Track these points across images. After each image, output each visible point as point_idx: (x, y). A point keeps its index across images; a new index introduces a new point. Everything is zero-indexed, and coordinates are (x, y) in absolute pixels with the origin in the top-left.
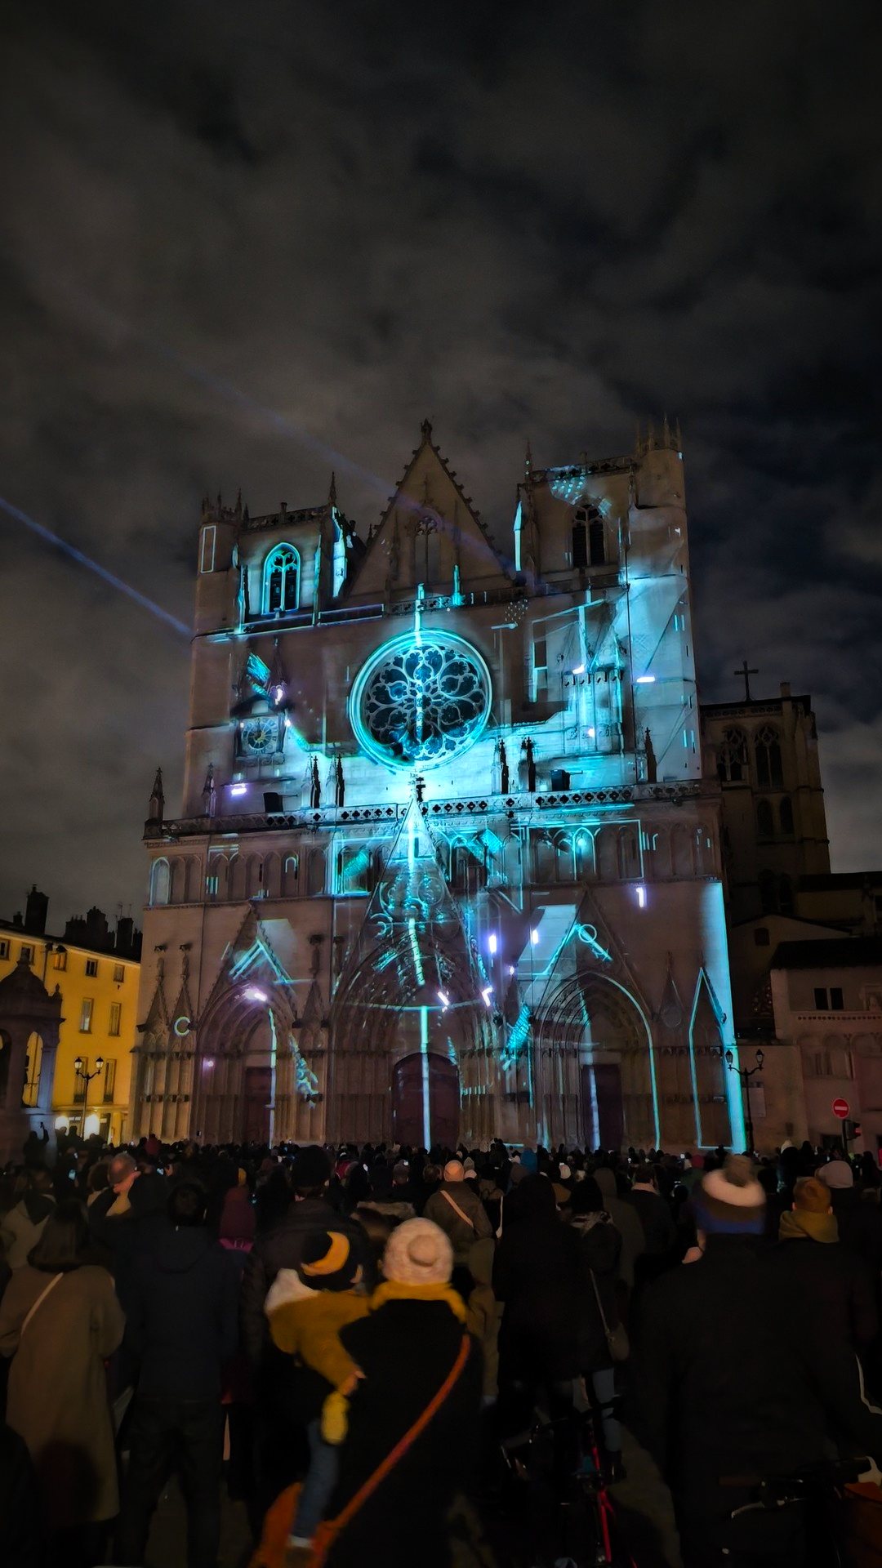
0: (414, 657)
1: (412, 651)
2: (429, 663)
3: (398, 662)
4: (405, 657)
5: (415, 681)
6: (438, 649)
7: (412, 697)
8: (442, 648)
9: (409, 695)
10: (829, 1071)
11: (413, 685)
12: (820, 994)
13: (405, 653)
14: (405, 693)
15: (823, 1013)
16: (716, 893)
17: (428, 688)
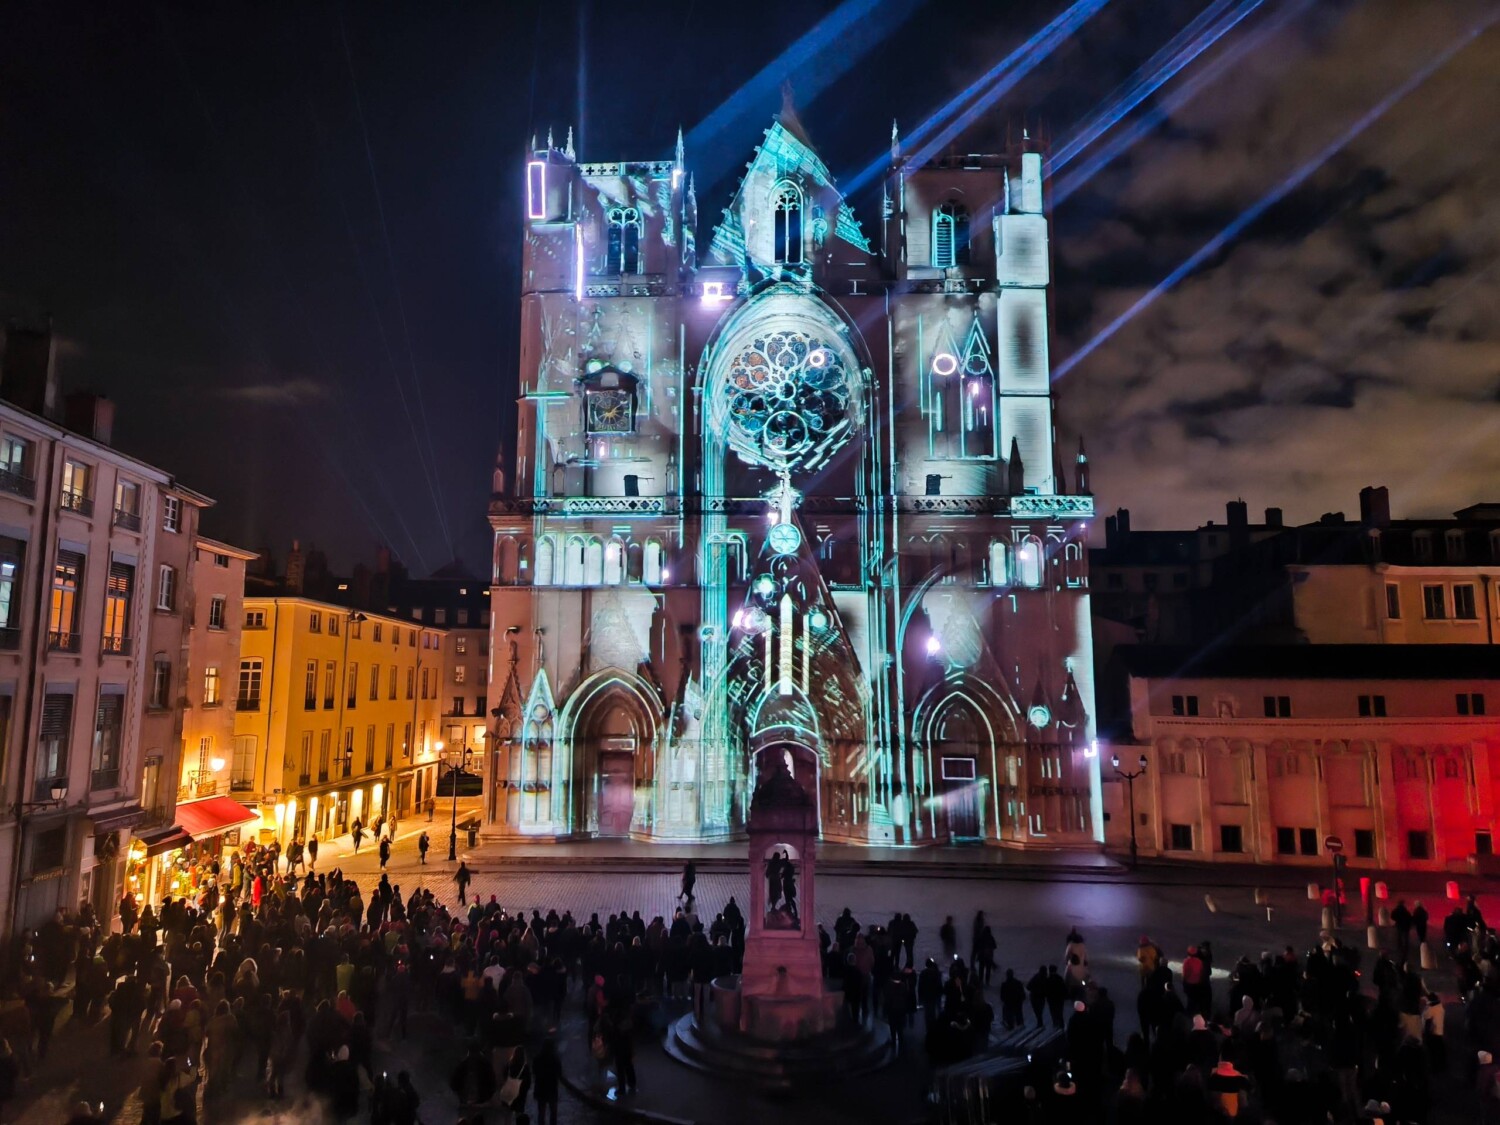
0: (778, 342)
1: (774, 335)
2: (792, 350)
3: (759, 345)
4: (767, 341)
5: (778, 367)
6: (802, 335)
7: (774, 384)
8: (807, 336)
9: (771, 382)
10: (1182, 770)
11: (775, 371)
12: (1177, 701)
13: (767, 336)
14: (767, 380)
15: (1180, 719)
16: (1085, 603)
17: (791, 375)
